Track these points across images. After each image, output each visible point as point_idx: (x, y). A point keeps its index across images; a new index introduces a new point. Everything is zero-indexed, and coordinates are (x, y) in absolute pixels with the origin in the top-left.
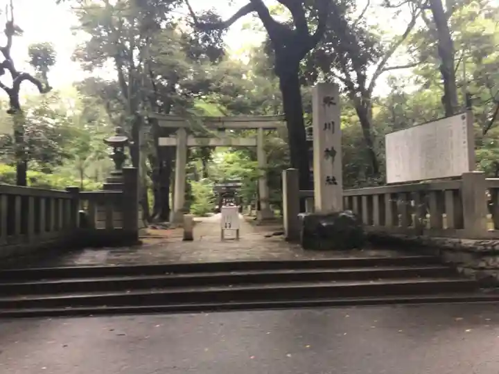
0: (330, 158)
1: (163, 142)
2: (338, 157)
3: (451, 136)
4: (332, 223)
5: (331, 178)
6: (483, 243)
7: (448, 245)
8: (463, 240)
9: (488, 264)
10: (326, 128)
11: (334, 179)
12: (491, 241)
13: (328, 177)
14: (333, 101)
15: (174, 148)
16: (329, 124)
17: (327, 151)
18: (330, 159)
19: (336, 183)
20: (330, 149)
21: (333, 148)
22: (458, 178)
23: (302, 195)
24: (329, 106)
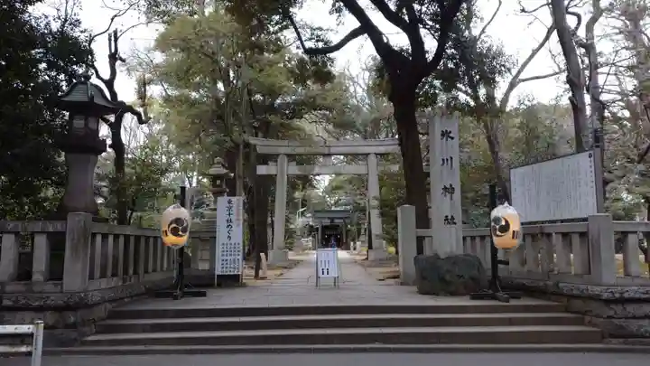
0: (448, 195)
1: (262, 170)
2: (457, 194)
3: (579, 174)
5: (449, 217)
6: (610, 290)
8: (589, 287)
9: (616, 313)
10: (443, 164)
11: (453, 218)
12: (619, 288)
13: (446, 217)
14: (451, 135)
15: (274, 177)
16: (447, 160)
17: (445, 188)
19: (455, 223)
20: (448, 186)
21: (451, 185)
22: (585, 220)
23: (419, 234)
24: (447, 140)
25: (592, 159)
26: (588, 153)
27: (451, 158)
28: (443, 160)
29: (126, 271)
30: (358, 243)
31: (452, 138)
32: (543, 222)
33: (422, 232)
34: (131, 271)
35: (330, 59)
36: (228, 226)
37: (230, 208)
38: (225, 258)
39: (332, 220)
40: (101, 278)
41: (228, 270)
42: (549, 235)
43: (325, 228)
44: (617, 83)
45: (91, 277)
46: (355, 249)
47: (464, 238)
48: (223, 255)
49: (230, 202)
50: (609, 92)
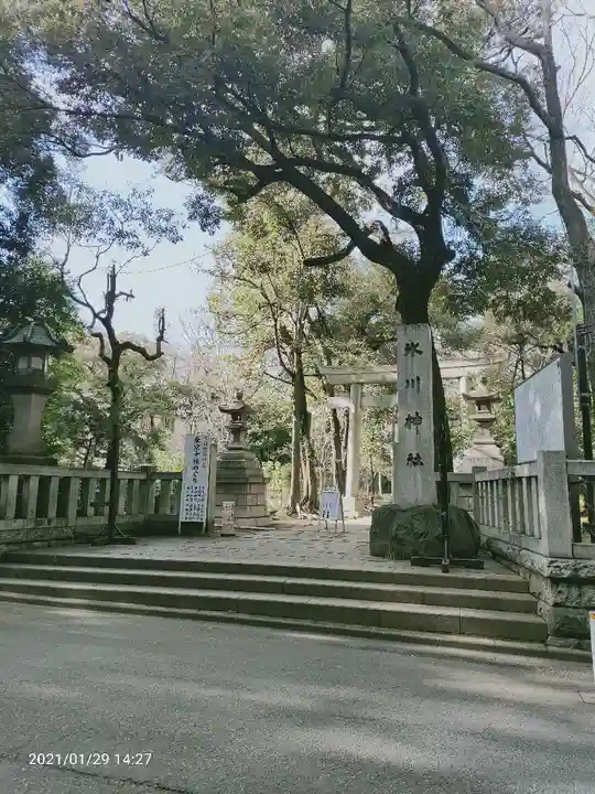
5: (414, 456)
10: (407, 387)
11: (418, 457)
13: (410, 455)
14: (417, 348)
16: (413, 381)
17: (410, 418)
18: (413, 428)
19: (421, 461)
20: (413, 415)
21: (417, 413)
24: (413, 356)
25: (560, 369)
26: (556, 362)
27: (418, 379)
28: (407, 381)
29: (42, 510)
31: (420, 353)
34: (52, 512)
36: (194, 468)
37: (197, 447)
38: (191, 503)
41: (192, 516)
48: (188, 500)
49: (198, 440)
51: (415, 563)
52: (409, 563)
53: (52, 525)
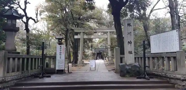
1: (76, 37)
2: (133, 44)
3: (173, 37)
4: (130, 68)
6: (184, 77)
7: (172, 77)
8: (177, 75)
10: (128, 34)
11: (131, 52)
13: (129, 51)
14: (130, 25)
15: (79, 39)
16: (129, 33)
18: (130, 45)
19: (132, 53)
20: (130, 41)
21: (131, 41)
22: (175, 52)
23: (121, 57)
24: (129, 27)
25: (178, 32)
26: (176, 30)
27: (131, 32)
28: (128, 33)
29: (23, 69)
30: (106, 58)
31: (131, 26)
32: (161, 53)
33: (122, 56)
34: (25, 69)
35: (94, 2)
36: (60, 54)
37: (61, 49)
38: (59, 64)
39: (100, 51)
40: (12, 72)
41: (60, 68)
42: (163, 58)
43: (97, 53)
44: (183, 11)
45: (8, 72)
46: (106, 60)
47: (135, 58)
48: (58, 63)
49: (61, 47)
50: (181, 14)
51: (138, 78)
52: (136, 78)
53: (26, 73)
